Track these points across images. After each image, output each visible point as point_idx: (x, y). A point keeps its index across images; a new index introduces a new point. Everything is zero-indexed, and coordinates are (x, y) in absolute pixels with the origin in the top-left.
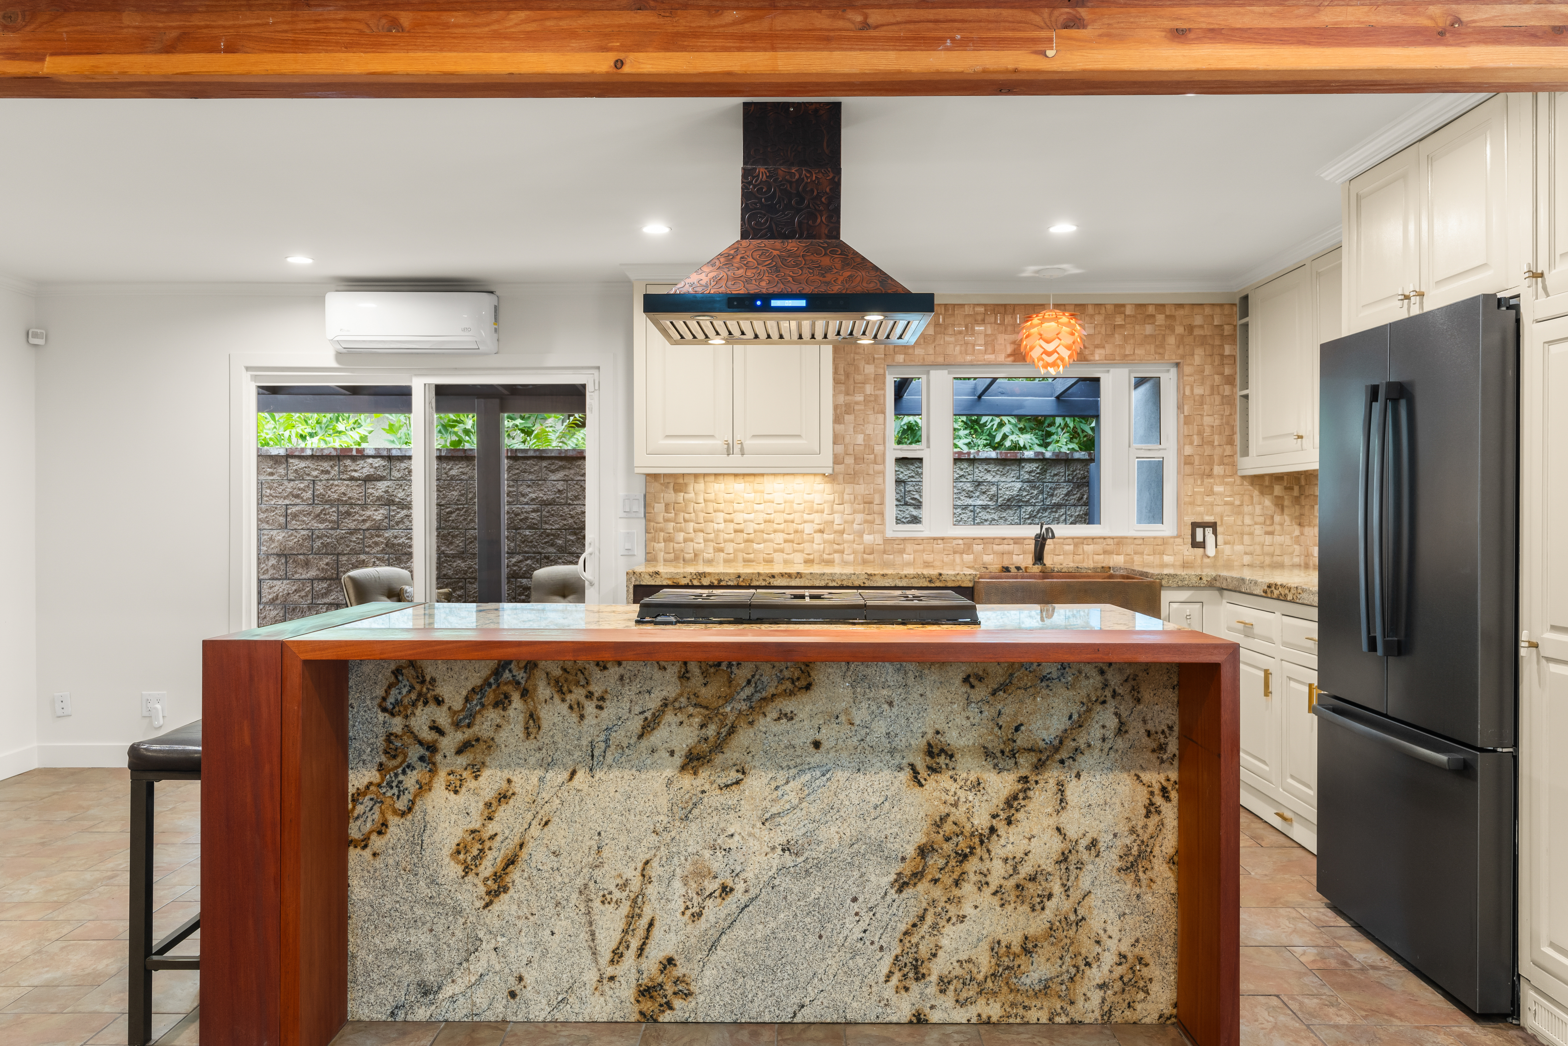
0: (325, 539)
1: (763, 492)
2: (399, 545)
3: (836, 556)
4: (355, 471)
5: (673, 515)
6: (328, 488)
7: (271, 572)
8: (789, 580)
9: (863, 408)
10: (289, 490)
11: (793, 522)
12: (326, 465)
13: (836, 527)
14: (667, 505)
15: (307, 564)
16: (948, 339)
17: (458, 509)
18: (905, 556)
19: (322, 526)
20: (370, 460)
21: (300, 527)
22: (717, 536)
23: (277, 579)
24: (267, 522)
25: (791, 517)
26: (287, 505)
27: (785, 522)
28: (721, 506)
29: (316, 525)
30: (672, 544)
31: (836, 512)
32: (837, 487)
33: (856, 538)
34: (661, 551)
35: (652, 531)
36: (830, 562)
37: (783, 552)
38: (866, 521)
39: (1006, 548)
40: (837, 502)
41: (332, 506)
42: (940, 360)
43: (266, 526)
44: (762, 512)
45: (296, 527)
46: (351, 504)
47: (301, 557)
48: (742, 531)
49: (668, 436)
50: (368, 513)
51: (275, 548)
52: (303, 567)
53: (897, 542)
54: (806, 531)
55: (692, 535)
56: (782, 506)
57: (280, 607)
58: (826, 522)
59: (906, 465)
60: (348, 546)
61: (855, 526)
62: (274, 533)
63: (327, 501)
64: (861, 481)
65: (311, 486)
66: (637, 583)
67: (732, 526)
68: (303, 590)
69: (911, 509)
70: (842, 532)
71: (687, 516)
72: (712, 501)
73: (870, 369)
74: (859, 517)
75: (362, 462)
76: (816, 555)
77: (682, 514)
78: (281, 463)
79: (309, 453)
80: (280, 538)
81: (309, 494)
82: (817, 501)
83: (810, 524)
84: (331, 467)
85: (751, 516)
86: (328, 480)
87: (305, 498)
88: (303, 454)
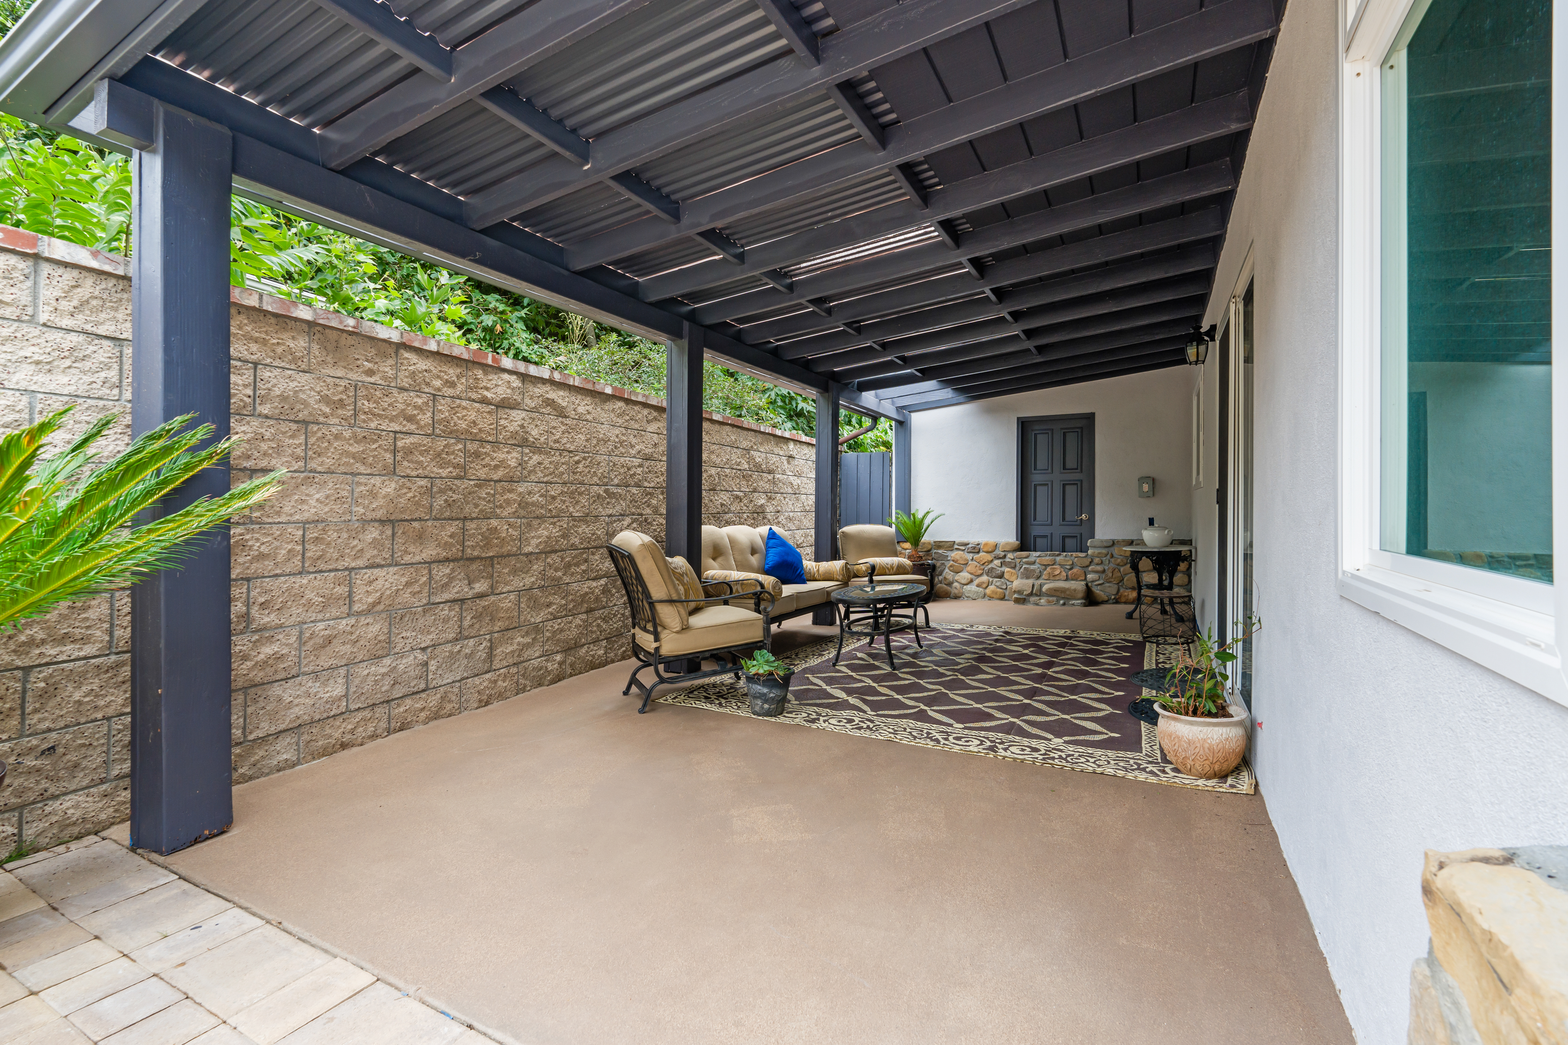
0: (450, 493)
2: (533, 504)
4: (487, 389)
10: (401, 406)
12: (452, 372)
15: (420, 537)
17: (584, 458)
19: (444, 473)
20: (506, 376)
21: (414, 473)
23: (381, 566)
24: (363, 462)
26: (395, 432)
29: (435, 469)
41: (458, 440)
43: (362, 469)
45: (408, 471)
50: (500, 456)
51: (379, 508)
60: (476, 506)
62: (376, 480)
65: (431, 403)
68: (417, 581)
75: (496, 377)
78: (385, 356)
81: (425, 418)
84: (458, 377)
86: (453, 397)
87: (422, 423)
88: (425, 347)
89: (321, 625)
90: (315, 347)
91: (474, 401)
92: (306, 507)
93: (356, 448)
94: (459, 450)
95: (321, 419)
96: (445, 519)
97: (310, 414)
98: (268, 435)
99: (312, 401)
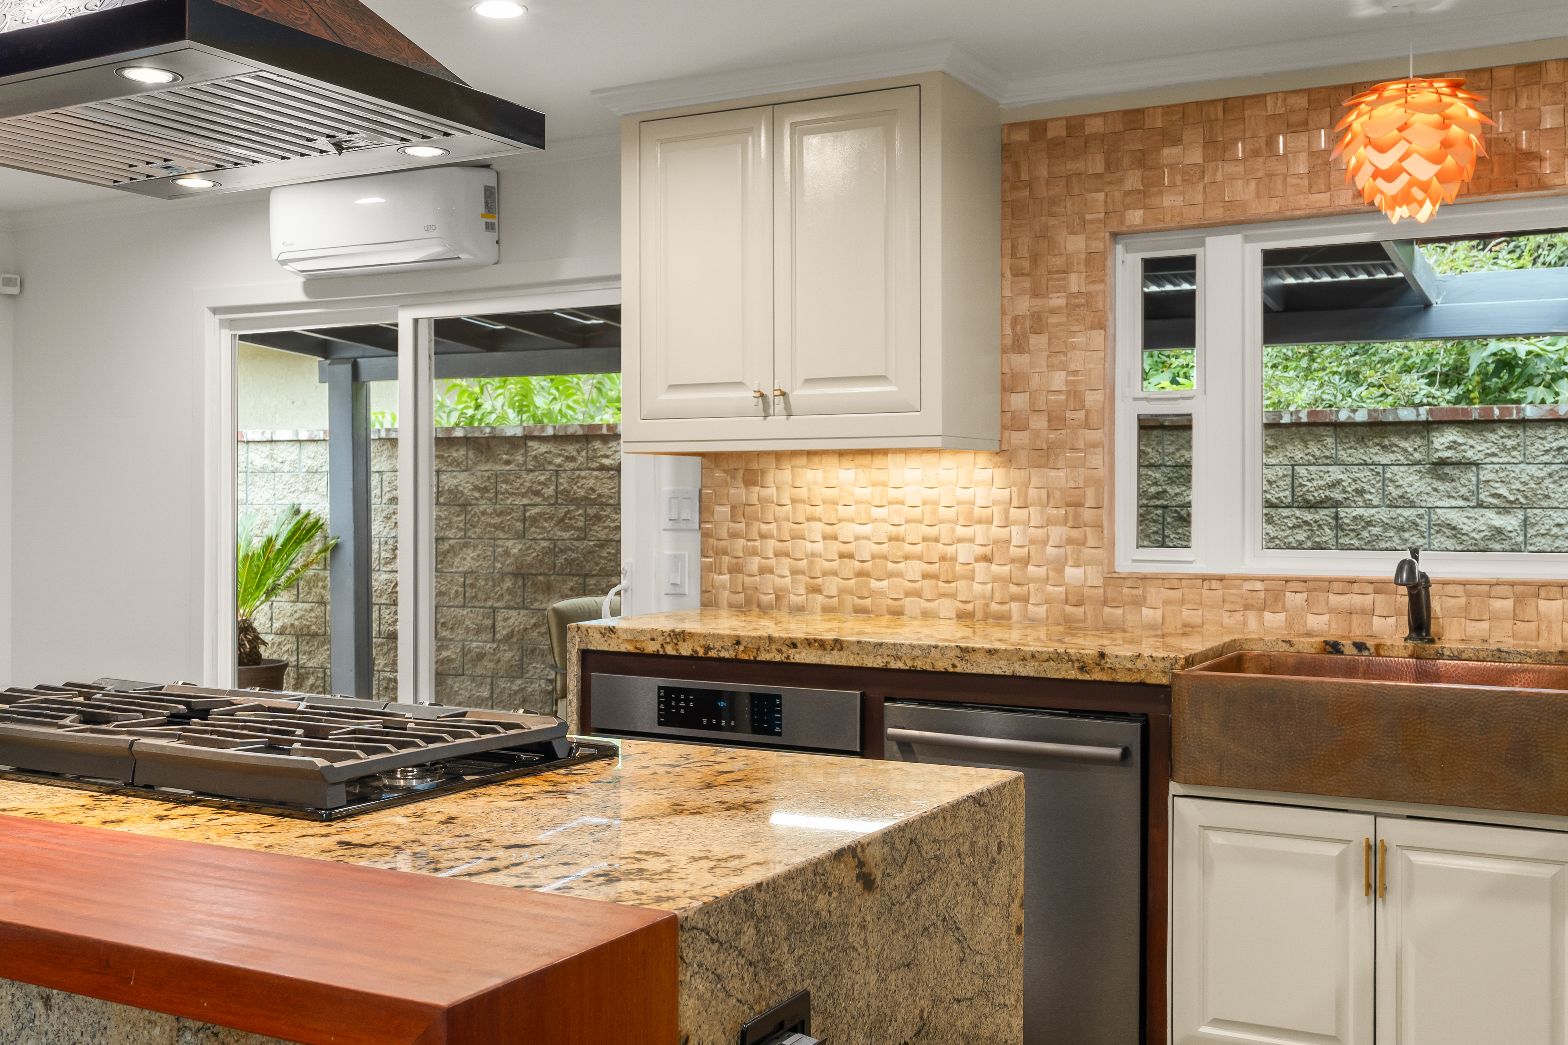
0: (570, 553)
1: (885, 485)
3: (1015, 607)
4: (607, 456)
5: (743, 525)
6: (573, 481)
7: (507, 597)
8: (820, 652)
9: (1064, 319)
10: (527, 485)
11: (937, 540)
12: (571, 449)
13: (1014, 552)
14: (734, 508)
16: (1230, 168)
18: (1145, 611)
19: (566, 535)
21: (541, 536)
22: (811, 564)
23: (512, 608)
24: (503, 529)
25: (933, 531)
26: (525, 505)
27: (925, 539)
28: (818, 511)
29: (559, 533)
30: (740, 576)
31: (1015, 523)
32: (1014, 474)
33: (1051, 574)
34: (724, 588)
35: (711, 553)
36: (1002, 619)
37: (920, 597)
38: (1070, 541)
39: (1357, 600)
40: (1015, 503)
41: (578, 506)
42: (1217, 213)
43: (501, 535)
44: (885, 521)
45: (535, 536)
46: (602, 504)
47: (541, 578)
48: (851, 556)
49: (672, 387)
52: (543, 592)
53: (1130, 583)
54: (961, 559)
55: (773, 562)
56: (918, 511)
57: (516, 647)
58: (996, 542)
59: (1480, 432)
60: (597, 564)
61: (1049, 550)
62: (510, 543)
63: (572, 500)
64: (1061, 463)
65: (554, 478)
66: (583, 646)
67: (835, 547)
69: (1490, 514)
70: (1025, 561)
71: (764, 527)
72: (802, 501)
73: (1076, 244)
74: (1057, 533)
76: (979, 603)
77: (757, 523)
79: (550, 432)
80: (516, 551)
81: (550, 491)
82: (980, 502)
83: (967, 545)
84: (578, 452)
85: (867, 529)
86: (574, 470)
87: (546, 495)
88: (544, 434)
89: (475, 644)
90: (471, 454)
91: (593, 469)
92: (465, 563)
93: (496, 520)
94: (580, 515)
95: (474, 502)
96: (566, 575)
97: (466, 499)
98: (443, 516)
99: (466, 491)
